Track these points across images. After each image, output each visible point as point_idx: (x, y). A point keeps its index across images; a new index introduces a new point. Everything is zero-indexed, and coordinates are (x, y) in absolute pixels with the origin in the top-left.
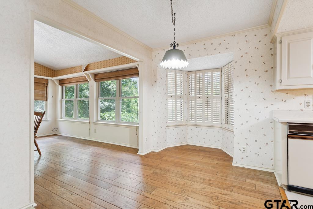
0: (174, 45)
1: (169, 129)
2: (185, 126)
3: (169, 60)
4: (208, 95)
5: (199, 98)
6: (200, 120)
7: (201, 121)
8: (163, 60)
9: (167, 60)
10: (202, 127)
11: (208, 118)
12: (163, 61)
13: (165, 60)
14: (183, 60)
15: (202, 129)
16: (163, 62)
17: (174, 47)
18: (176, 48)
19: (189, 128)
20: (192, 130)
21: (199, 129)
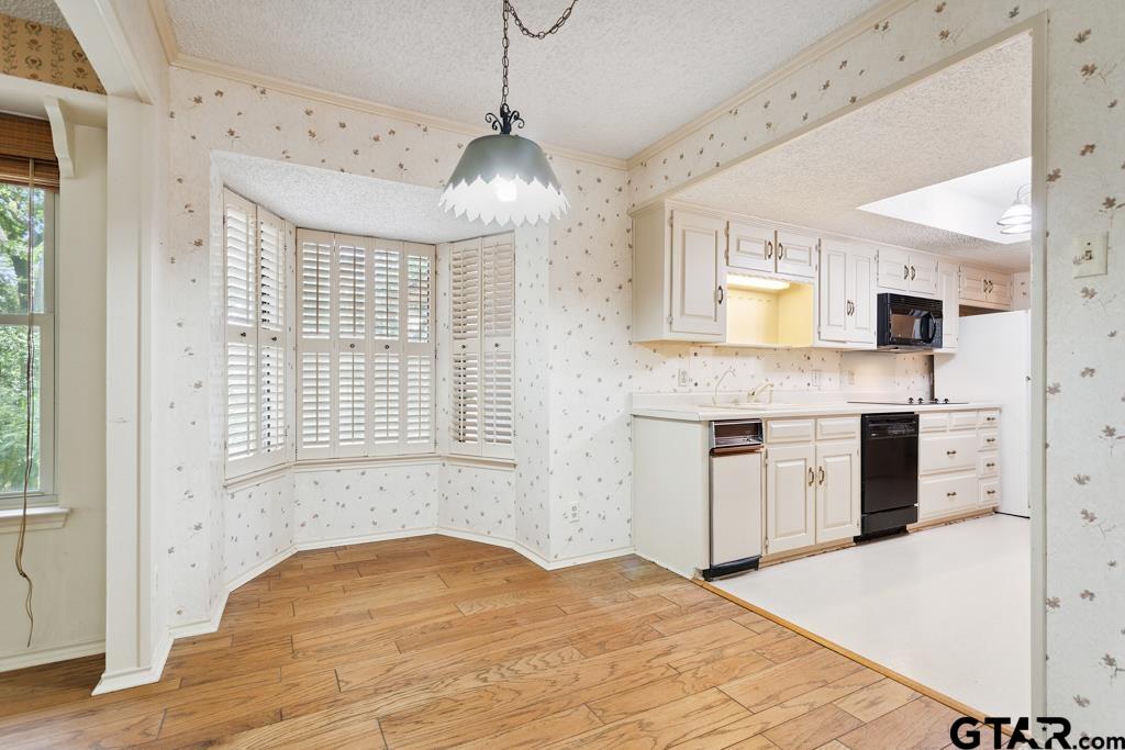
0: (507, 117)
1: (233, 496)
2: (288, 471)
3: (479, 180)
4: (389, 338)
5: (352, 346)
6: (356, 436)
7: (361, 439)
8: (455, 180)
9: (469, 182)
10: (363, 466)
11: (390, 428)
12: (451, 185)
13: (463, 181)
14: (539, 180)
15: (363, 474)
16: (454, 187)
17: (506, 129)
18: (515, 131)
19: (304, 479)
20: (316, 483)
21: (350, 474)
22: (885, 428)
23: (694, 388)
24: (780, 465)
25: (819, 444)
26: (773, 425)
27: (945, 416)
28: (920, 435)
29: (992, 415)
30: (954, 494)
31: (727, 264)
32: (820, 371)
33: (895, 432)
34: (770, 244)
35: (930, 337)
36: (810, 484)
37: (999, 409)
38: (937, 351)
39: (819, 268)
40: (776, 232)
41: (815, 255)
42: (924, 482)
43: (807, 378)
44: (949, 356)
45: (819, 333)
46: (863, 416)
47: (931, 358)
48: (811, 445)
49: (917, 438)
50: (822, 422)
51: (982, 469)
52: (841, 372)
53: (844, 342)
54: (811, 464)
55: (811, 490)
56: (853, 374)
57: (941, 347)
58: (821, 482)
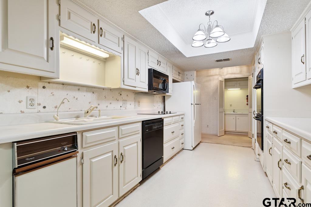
22: (151, 126)
23: (42, 110)
24: (93, 160)
25: (121, 141)
26: (87, 135)
27: (171, 118)
28: (164, 127)
29: (182, 116)
30: (174, 148)
31: (60, 25)
32: (126, 100)
33: (156, 127)
34: (94, 25)
35: (165, 89)
36: (115, 165)
37: (183, 115)
38: (167, 94)
39: (123, 49)
40: (98, 20)
41: (121, 42)
42: (165, 146)
43: (120, 103)
44: (170, 96)
45: (124, 81)
46: (143, 121)
47: (164, 97)
48: (116, 142)
49: (163, 128)
50: (123, 128)
51: (181, 135)
52: (135, 102)
53: (135, 87)
54: (116, 153)
55: (116, 168)
56: (139, 102)
57: (168, 93)
58: (121, 162)
